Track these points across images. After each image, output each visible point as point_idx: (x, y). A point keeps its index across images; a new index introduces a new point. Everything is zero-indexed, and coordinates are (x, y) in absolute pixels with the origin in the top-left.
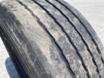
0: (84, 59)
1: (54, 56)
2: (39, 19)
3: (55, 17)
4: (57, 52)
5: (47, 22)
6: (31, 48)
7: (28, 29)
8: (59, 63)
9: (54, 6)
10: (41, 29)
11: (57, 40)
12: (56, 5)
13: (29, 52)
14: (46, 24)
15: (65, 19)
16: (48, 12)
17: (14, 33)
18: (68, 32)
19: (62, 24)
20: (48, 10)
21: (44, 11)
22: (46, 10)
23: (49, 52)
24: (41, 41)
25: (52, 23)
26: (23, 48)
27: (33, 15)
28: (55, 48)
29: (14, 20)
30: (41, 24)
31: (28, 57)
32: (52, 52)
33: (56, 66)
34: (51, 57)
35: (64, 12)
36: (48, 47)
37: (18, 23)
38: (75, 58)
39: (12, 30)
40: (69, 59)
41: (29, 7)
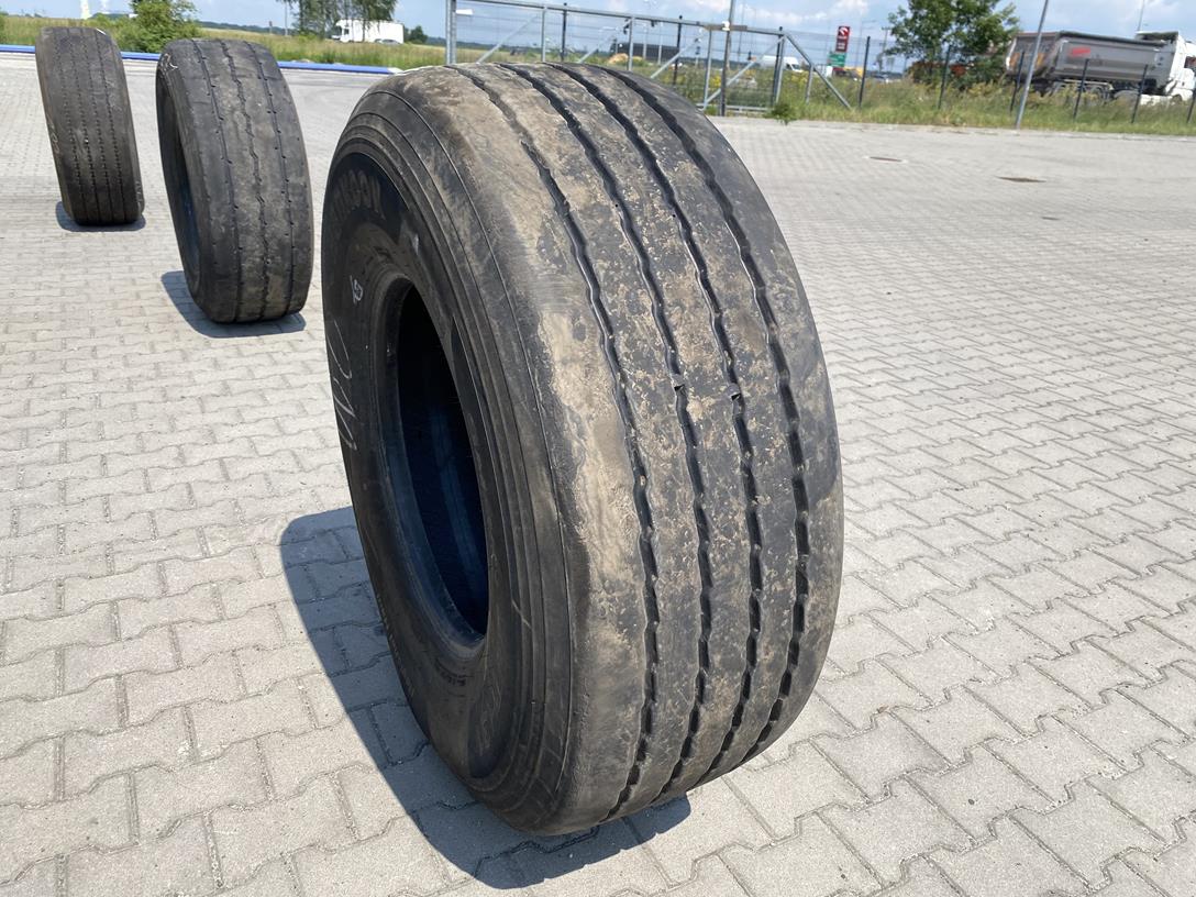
0: (667, 299)
1: (550, 250)
2: (531, 140)
3: (597, 141)
4: (562, 240)
5: (558, 149)
6: (484, 215)
7: (486, 159)
8: (562, 271)
9: (611, 107)
10: (530, 168)
11: (574, 207)
12: (623, 107)
13: (473, 232)
14: (552, 158)
15: (635, 154)
16: (573, 123)
17: (435, 177)
18: (631, 197)
19: (616, 169)
20: (578, 116)
21: (560, 118)
22: (568, 117)
23: (536, 235)
24: (519, 201)
25: (575, 158)
26: (458, 222)
27: (515, 125)
28: (561, 229)
29: (440, 129)
30: (534, 155)
31: (468, 248)
32: (546, 236)
33: (551, 277)
34: (539, 248)
35: (643, 136)
36: (538, 222)
37: (456, 141)
38: (626, 281)
39: (429, 167)
40: (602, 273)
41: (507, 99)
